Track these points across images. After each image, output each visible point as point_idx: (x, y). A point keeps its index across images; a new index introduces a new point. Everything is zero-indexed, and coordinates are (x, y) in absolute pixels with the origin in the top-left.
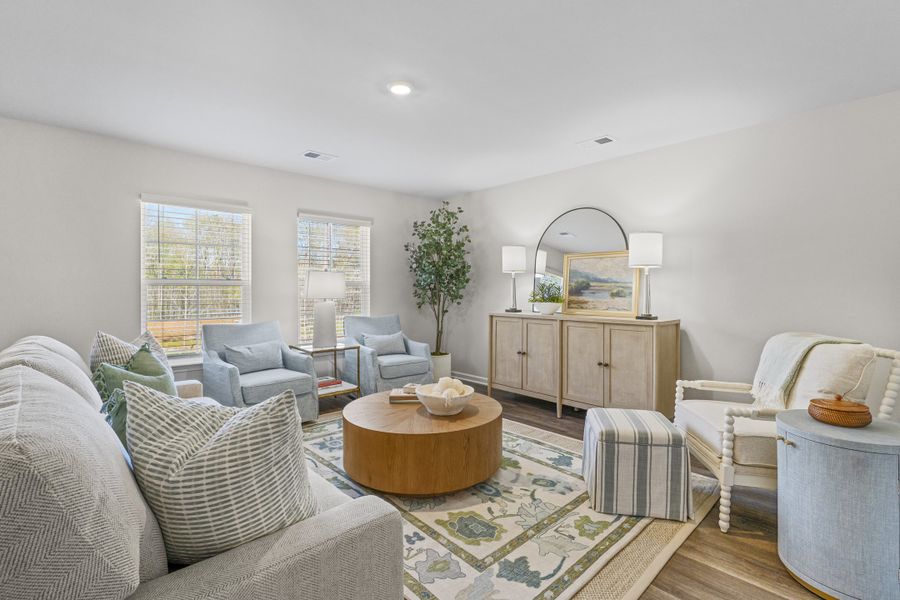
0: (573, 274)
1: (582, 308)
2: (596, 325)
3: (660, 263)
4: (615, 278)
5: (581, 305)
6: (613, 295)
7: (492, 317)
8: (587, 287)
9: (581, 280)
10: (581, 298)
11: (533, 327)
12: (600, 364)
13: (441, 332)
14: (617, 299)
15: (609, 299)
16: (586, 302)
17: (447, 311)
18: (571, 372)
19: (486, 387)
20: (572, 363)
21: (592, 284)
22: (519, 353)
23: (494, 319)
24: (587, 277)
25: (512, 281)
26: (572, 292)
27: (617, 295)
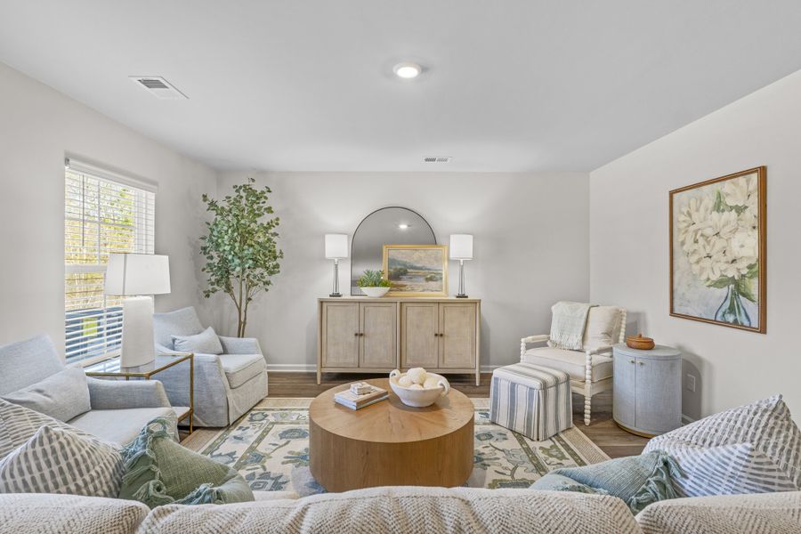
0: (392, 262)
1: (401, 290)
2: (432, 305)
3: (471, 256)
4: (428, 266)
5: (400, 288)
6: (428, 280)
7: (322, 302)
8: (405, 273)
9: (399, 267)
10: (400, 283)
11: (371, 309)
12: (436, 335)
13: (245, 323)
14: (431, 283)
15: (424, 283)
16: (405, 286)
17: (250, 299)
18: (409, 345)
19: (315, 374)
20: (410, 337)
21: (409, 271)
22: (356, 335)
23: (325, 305)
24: (404, 265)
25: (333, 267)
26: (390, 277)
27: (431, 279)
